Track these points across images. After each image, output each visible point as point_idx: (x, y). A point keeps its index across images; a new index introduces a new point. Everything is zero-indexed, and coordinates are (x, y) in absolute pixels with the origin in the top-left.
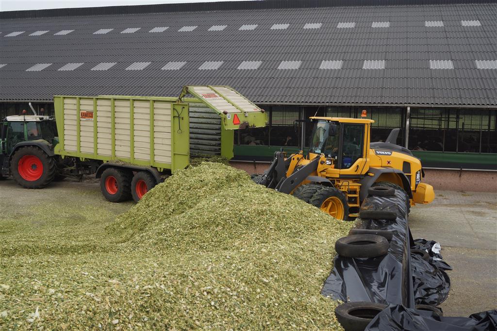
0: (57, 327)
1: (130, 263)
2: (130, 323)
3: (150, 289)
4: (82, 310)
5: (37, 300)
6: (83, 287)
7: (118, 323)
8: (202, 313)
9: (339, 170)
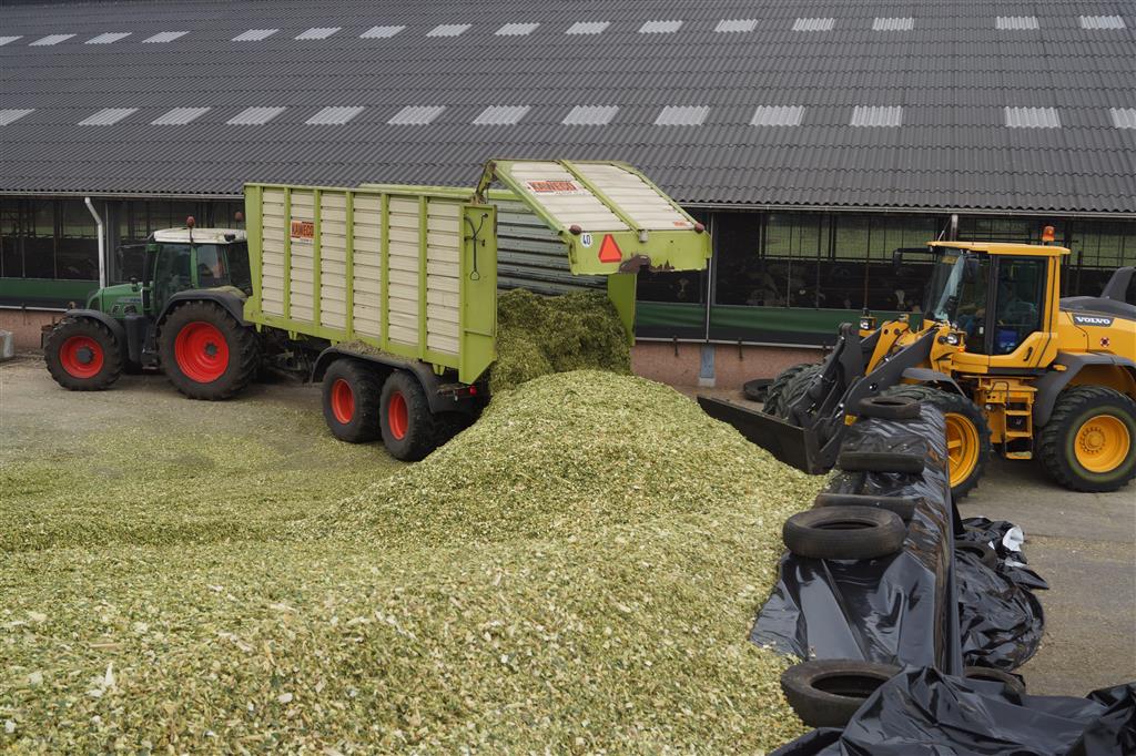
0: (153, 709)
1: (315, 566)
2: (319, 702)
3: (363, 624)
4: (209, 671)
5: (110, 648)
6: (211, 619)
7: (292, 702)
8: (481, 680)
9: (987, 357)
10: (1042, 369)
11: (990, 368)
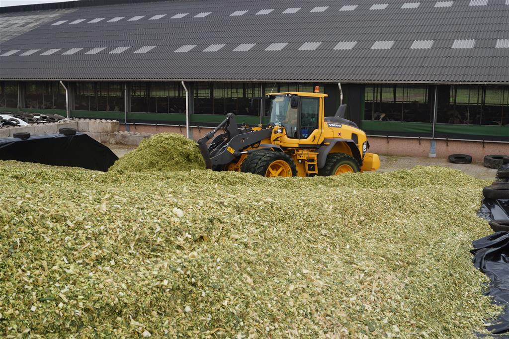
9: (298, 140)
10: (318, 145)
11: (299, 145)
